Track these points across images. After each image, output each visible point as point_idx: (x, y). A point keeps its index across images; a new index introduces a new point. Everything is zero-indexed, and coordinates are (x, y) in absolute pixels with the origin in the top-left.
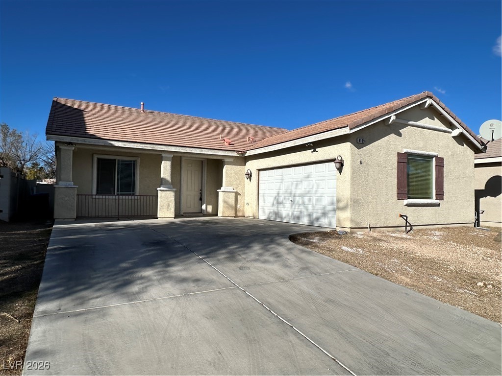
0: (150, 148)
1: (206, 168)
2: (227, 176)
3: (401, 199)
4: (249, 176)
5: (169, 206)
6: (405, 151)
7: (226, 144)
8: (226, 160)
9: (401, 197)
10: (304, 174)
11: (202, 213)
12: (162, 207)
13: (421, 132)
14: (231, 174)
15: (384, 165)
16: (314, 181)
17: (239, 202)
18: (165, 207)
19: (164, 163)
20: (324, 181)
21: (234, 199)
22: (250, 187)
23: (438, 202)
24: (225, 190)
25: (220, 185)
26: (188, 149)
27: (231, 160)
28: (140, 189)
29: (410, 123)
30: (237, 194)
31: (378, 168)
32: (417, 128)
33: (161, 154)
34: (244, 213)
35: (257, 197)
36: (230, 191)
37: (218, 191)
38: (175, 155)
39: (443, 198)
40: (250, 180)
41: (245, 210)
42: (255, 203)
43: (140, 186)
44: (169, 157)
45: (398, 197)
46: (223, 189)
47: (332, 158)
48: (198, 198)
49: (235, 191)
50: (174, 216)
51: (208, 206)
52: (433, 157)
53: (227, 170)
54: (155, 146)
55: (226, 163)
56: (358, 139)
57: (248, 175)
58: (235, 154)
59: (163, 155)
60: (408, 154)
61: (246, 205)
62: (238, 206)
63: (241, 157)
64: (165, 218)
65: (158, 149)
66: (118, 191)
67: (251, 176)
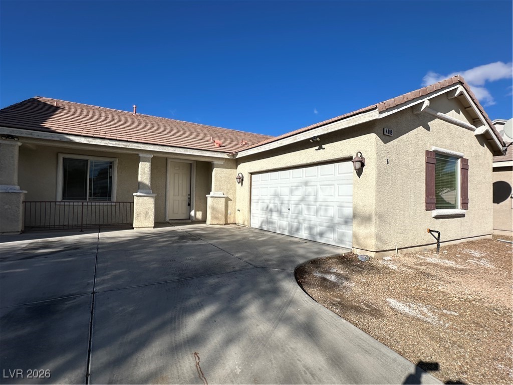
0: (123, 147)
1: (195, 171)
2: (216, 180)
3: (429, 210)
4: (241, 180)
5: (147, 213)
6: (433, 149)
7: (217, 146)
8: (216, 162)
9: (429, 207)
10: (305, 178)
11: (189, 220)
12: (138, 215)
13: (448, 126)
14: (221, 177)
15: (412, 166)
16: (319, 186)
17: (229, 208)
18: (143, 215)
19: (142, 164)
20: (333, 186)
21: (224, 205)
22: (242, 192)
23: (463, 211)
24: (214, 196)
25: (209, 190)
26: (170, 148)
27: (221, 162)
28: (118, 194)
29: (439, 114)
30: (227, 200)
31: (406, 170)
32: (444, 122)
33: (138, 154)
34: (234, 219)
35: (249, 203)
36: (220, 196)
37: (207, 196)
38: (155, 155)
39: (467, 207)
40: (242, 185)
41: (236, 216)
42: (247, 209)
43: (117, 190)
44: (148, 158)
45: (426, 206)
46: (212, 194)
47: (346, 156)
48: (185, 203)
49: (225, 196)
50: (153, 226)
51: (197, 212)
52: (458, 159)
53: (216, 172)
54: (128, 144)
55: (215, 166)
56: (385, 130)
57: (240, 178)
58: (225, 156)
59: (141, 155)
60: (436, 153)
61: (237, 212)
62: (229, 212)
63: (232, 159)
64: (142, 227)
65: (133, 148)
66: (90, 196)
67: (242, 180)
